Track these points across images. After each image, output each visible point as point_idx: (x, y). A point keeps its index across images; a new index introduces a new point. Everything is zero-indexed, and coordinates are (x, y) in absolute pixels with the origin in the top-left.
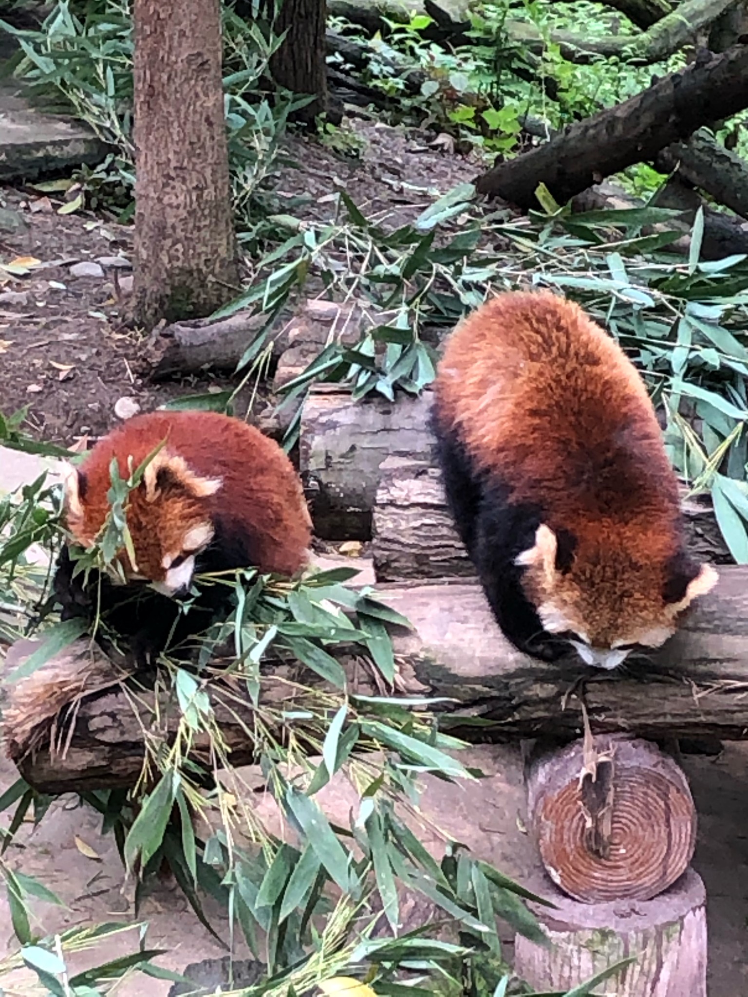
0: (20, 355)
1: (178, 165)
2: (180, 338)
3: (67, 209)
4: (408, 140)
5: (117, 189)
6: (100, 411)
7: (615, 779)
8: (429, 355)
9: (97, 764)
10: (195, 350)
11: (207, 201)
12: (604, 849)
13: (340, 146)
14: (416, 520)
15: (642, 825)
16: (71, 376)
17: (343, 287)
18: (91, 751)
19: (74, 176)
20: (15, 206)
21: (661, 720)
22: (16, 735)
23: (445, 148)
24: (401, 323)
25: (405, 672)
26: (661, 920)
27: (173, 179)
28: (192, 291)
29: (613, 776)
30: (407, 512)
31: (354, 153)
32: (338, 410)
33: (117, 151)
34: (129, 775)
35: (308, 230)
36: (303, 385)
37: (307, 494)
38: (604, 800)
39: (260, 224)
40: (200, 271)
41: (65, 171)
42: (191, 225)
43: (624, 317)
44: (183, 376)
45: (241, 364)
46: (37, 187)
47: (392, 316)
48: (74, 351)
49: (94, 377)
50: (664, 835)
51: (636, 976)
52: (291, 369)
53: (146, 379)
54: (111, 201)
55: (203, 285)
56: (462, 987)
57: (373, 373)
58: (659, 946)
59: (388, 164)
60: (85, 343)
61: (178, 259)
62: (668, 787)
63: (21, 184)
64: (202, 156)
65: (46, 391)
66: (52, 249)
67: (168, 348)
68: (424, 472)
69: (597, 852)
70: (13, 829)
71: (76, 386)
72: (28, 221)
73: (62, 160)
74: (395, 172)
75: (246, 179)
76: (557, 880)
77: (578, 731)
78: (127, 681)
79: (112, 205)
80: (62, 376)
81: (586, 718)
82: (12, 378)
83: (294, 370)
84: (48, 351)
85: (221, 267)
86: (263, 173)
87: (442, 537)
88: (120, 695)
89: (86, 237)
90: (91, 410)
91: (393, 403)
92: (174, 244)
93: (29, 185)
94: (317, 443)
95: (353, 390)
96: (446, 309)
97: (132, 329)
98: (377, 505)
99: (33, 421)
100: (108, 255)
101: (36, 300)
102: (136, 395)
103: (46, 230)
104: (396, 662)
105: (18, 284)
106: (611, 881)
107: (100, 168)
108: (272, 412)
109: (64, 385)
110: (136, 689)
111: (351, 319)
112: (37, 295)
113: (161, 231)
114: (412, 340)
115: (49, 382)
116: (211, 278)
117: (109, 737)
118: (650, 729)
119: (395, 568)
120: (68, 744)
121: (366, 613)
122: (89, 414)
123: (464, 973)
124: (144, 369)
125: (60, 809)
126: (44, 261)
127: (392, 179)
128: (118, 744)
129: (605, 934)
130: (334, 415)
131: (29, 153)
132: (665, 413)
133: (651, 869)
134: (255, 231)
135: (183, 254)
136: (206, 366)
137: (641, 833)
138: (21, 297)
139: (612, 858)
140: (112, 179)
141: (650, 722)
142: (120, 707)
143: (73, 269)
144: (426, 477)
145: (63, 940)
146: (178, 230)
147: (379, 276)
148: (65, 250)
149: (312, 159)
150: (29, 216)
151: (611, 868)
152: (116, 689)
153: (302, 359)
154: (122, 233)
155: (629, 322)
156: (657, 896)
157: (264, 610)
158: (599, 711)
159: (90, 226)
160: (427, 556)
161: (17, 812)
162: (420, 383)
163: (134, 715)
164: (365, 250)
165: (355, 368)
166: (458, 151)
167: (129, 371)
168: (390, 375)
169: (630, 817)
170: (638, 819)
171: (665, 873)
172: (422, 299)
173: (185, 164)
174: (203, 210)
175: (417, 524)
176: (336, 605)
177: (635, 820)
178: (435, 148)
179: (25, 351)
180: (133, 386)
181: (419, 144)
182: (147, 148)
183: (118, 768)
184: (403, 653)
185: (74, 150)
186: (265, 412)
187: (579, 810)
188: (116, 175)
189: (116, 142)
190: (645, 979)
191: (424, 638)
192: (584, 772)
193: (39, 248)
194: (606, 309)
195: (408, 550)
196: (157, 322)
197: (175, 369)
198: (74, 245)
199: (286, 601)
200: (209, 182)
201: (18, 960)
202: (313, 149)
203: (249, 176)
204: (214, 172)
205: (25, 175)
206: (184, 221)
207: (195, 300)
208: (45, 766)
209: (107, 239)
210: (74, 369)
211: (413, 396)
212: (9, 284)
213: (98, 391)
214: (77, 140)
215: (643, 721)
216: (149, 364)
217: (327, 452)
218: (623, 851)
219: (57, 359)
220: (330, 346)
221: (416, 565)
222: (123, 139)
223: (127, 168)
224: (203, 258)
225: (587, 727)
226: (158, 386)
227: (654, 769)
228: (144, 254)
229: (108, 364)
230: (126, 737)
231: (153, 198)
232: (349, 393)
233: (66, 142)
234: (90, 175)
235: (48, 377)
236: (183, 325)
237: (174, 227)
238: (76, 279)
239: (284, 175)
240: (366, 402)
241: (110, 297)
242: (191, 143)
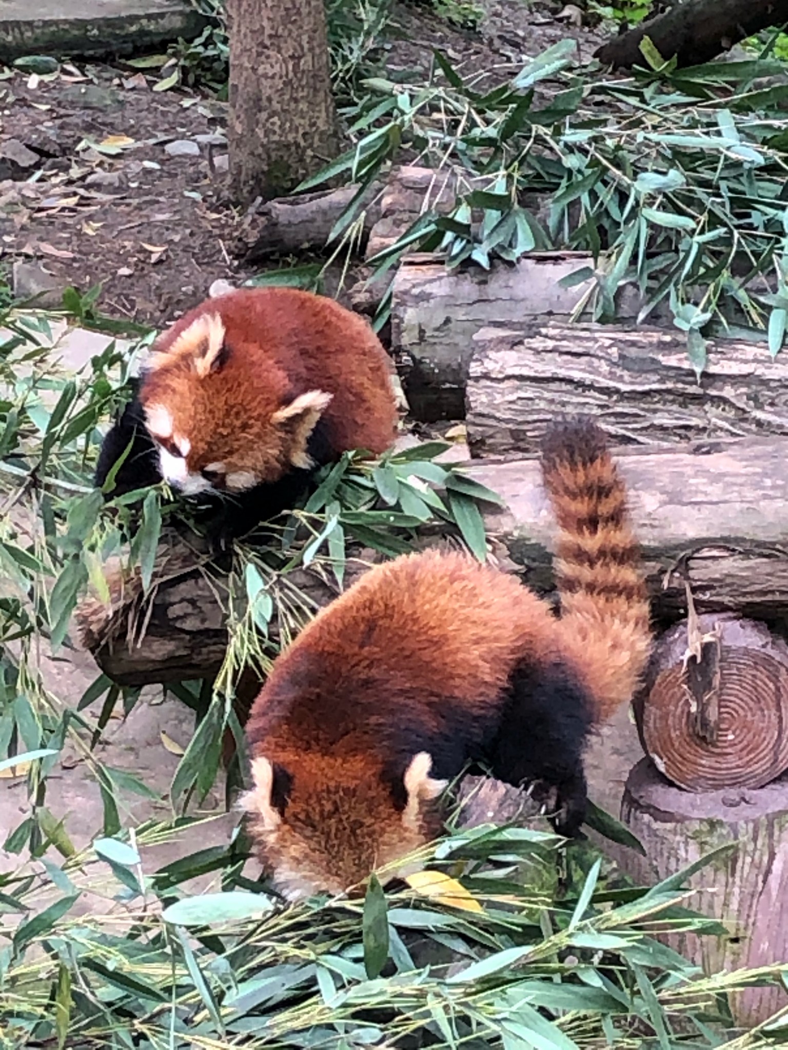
0: (110, 237)
1: (273, 32)
2: (278, 216)
3: (163, 85)
4: (531, 13)
5: (215, 65)
6: (194, 294)
7: (721, 661)
8: (528, 221)
9: (177, 654)
10: (293, 229)
11: (303, 71)
12: (712, 736)
13: (456, 18)
14: (512, 393)
15: (751, 709)
16: (164, 258)
17: (439, 153)
18: (172, 639)
19: (170, 51)
20: (108, 84)
21: (769, 598)
22: (92, 623)
23: (572, 20)
24: (499, 187)
25: (498, 552)
26: (773, 809)
27: (266, 47)
28: (290, 167)
29: (719, 656)
30: (502, 385)
31: (470, 24)
32: (431, 281)
33: (215, 24)
34: (211, 666)
35: (402, 93)
36: (396, 256)
37: (400, 371)
38: (710, 683)
39: (366, 98)
40: (298, 145)
41: (159, 47)
42: (287, 97)
43: (734, 177)
44: (281, 256)
45: (332, 236)
46: (131, 63)
47: (489, 181)
48: (166, 233)
49: (188, 259)
50: (774, 720)
51: (747, 868)
52: (383, 240)
53: (243, 261)
54: (209, 76)
55: (301, 160)
56: (556, 878)
57: (468, 242)
58: (771, 835)
59: (508, 36)
60: (177, 224)
61: (275, 133)
62: (778, 670)
63: (114, 60)
64: (299, 23)
65: (137, 273)
66: (146, 127)
67: (266, 227)
68: (521, 343)
69: (704, 738)
70: (102, 724)
71: (169, 268)
72: (121, 98)
73: (159, 34)
74: (516, 45)
75: (351, 51)
76: (662, 768)
77: (682, 611)
78: (207, 566)
79: (210, 80)
80: (154, 258)
81: (690, 597)
82: (101, 261)
83: (387, 241)
84: (139, 232)
85: (320, 140)
86: (370, 44)
87: (539, 411)
88: (200, 582)
89: (182, 115)
90: (185, 294)
91: (490, 272)
92: (270, 117)
93: (123, 61)
94: (410, 315)
95: (446, 259)
96: (548, 173)
97: (228, 209)
98: (470, 378)
99: (124, 306)
100: (205, 133)
101: (129, 180)
102: (233, 277)
103: (140, 108)
104: (488, 541)
105: (111, 165)
106: (720, 769)
107: (198, 41)
108: (363, 286)
109: (158, 267)
110: (217, 575)
111: (447, 186)
112: (129, 176)
113: (257, 104)
114: (510, 207)
115: (141, 265)
116: (309, 152)
117: (190, 624)
118: (758, 608)
119: (490, 445)
120: (143, 631)
121: (456, 489)
122: (182, 297)
123: (559, 864)
124: (240, 249)
125: (145, 704)
126: (137, 140)
127: (512, 51)
128: (200, 632)
129: (713, 824)
130: (427, 286)
131: (122, 28)
132: (776, 277)
133: (762, 755)
134: (360, 106)
135: (280, 127)
136: (306, 245)
137: (749, 718)
138: (112, 177)
139: (720, 744)
140: (211, 52)
141: (758, 599)
142: (200, 593)
143: (169, 148)
144: (521, 347)
145: (138, 833)
146: (274, 103)
147: (474, 139)
148: (161, 128)
149: (425, 30)
150: (123, 93)
151: (719, 755)
152: (195, 575)
153: (396, 229)
154: (221, 110)
155: (740, 183)
156: (768, 784)
157: (349, 489)
158: (703, 589)
159: (186, 103)
160: (525, 431)
161: (105, 707)
162: (517, 252)
163: (216, 602)
164: (462, 114)
165: (449, 236)
166: (585, 23)
167: (224, 252)
168: (485, 243)
169: (738, 701)
170: (747, 704)
171: (776, 761)
172: (521, 164)
173: (280, 31)
174: (300, 80)
175: (513, 397)
176: (424, 481)
177: (743, 704)
178: (560, 20)
179: (115, 233)
180: (229, 267)
181: (544, 17)
182: (239, 14)
183: (200, 657)
184: (495, 531)
185: (170, 22)
186: (356, 286)
187: (684, 694)
188: (215, 48)
189: (214, 14)
190: (756, 871)
191: (518, 516)
192: (688, 654)
193: (132, 126)
194: (715, 170)
195: (504, 425)
196: (254, 200)
197: (274, 249)
198: (169, 123)
199: (372, 480)
200: (306, 50)
201: (91, 854)
202: (426, 21)
203: (355, 47)
204: (311, 39)
205: (118, 51)
206: (281, 92)
207: (293, 176)
208: (124, 656)
209: (205, 117)
210: (166, 251)
211: (511, 264)
212: (100, 164)
213: (192, 274)
214: (173, 13)
215: (749, 599)
216: (246, 244)
217: (420, 325)
218: (731, 737)
219: (150, 241)
220: (426, 214)
221: (512, 441)
222: (221, 10)
223: (225, 41)
224: (301, 131)
225: (691, 608)
226: (255, 268)
227: (763, 650)
228: (239, 129)
229: (202, 245)
230: (207, 625)
231: (246, 69)
232: (442, 263)
233: (162, 15)
234: (188, 48)
235: (139, 260)
236: (280, 203)
237: (269, 99)
238: (171, 158)
239: (394, 49)
240: (462, 272)
241: (206, 177)
242: (287, 9)
